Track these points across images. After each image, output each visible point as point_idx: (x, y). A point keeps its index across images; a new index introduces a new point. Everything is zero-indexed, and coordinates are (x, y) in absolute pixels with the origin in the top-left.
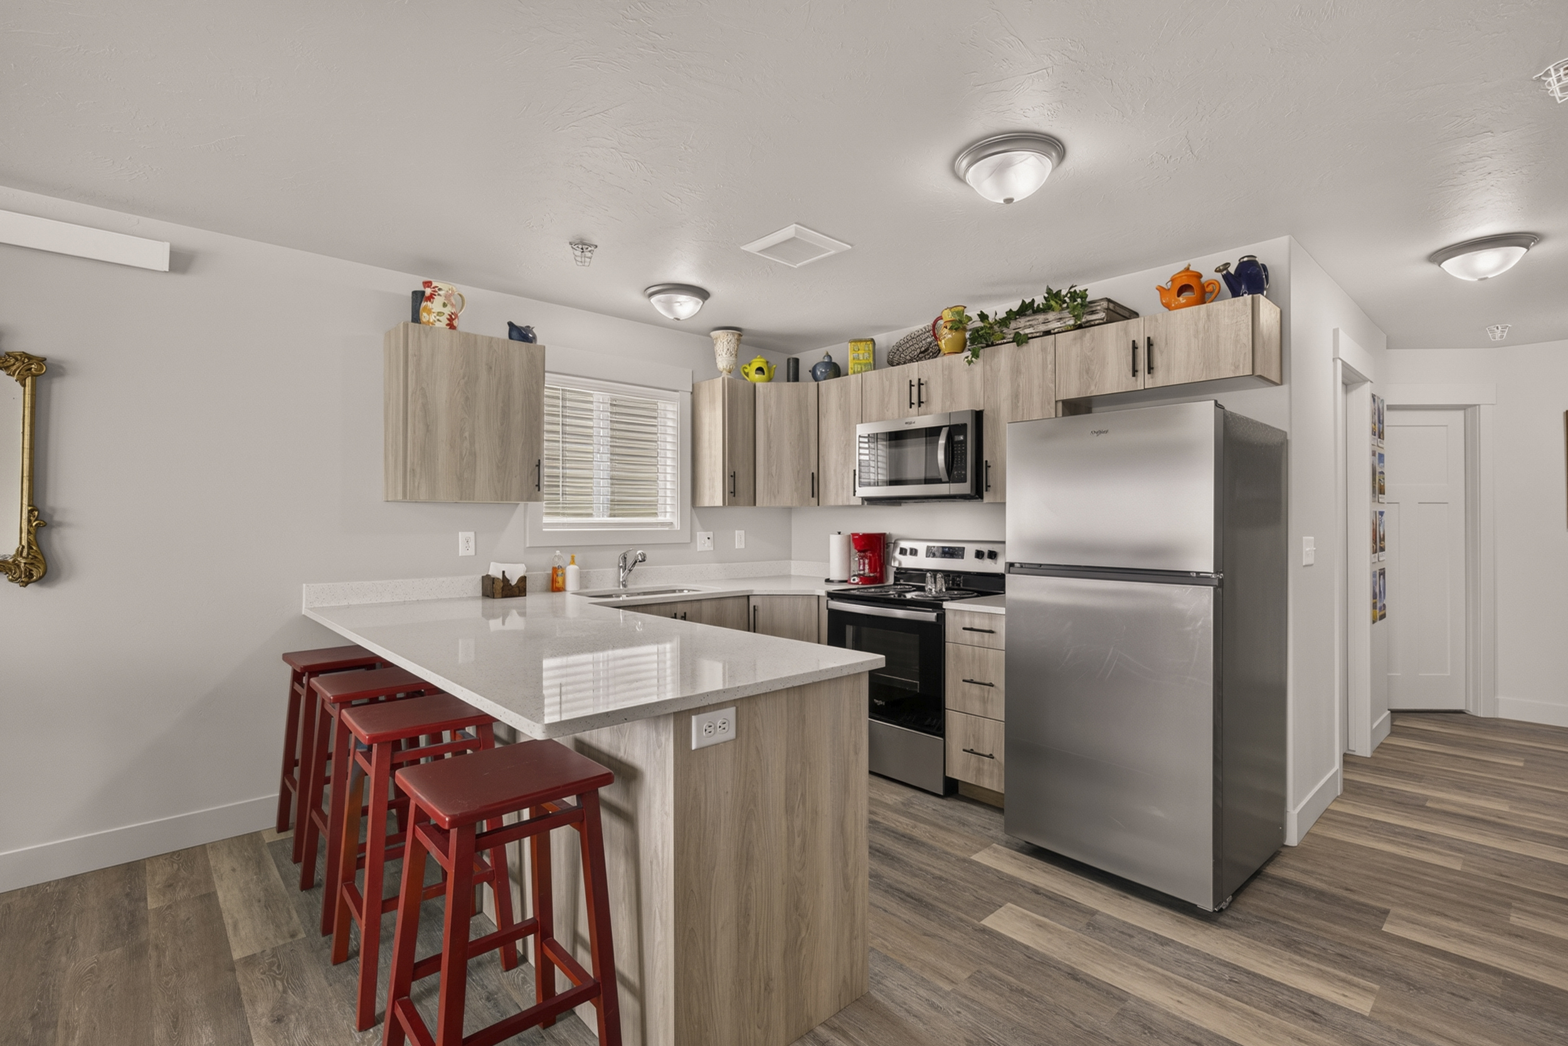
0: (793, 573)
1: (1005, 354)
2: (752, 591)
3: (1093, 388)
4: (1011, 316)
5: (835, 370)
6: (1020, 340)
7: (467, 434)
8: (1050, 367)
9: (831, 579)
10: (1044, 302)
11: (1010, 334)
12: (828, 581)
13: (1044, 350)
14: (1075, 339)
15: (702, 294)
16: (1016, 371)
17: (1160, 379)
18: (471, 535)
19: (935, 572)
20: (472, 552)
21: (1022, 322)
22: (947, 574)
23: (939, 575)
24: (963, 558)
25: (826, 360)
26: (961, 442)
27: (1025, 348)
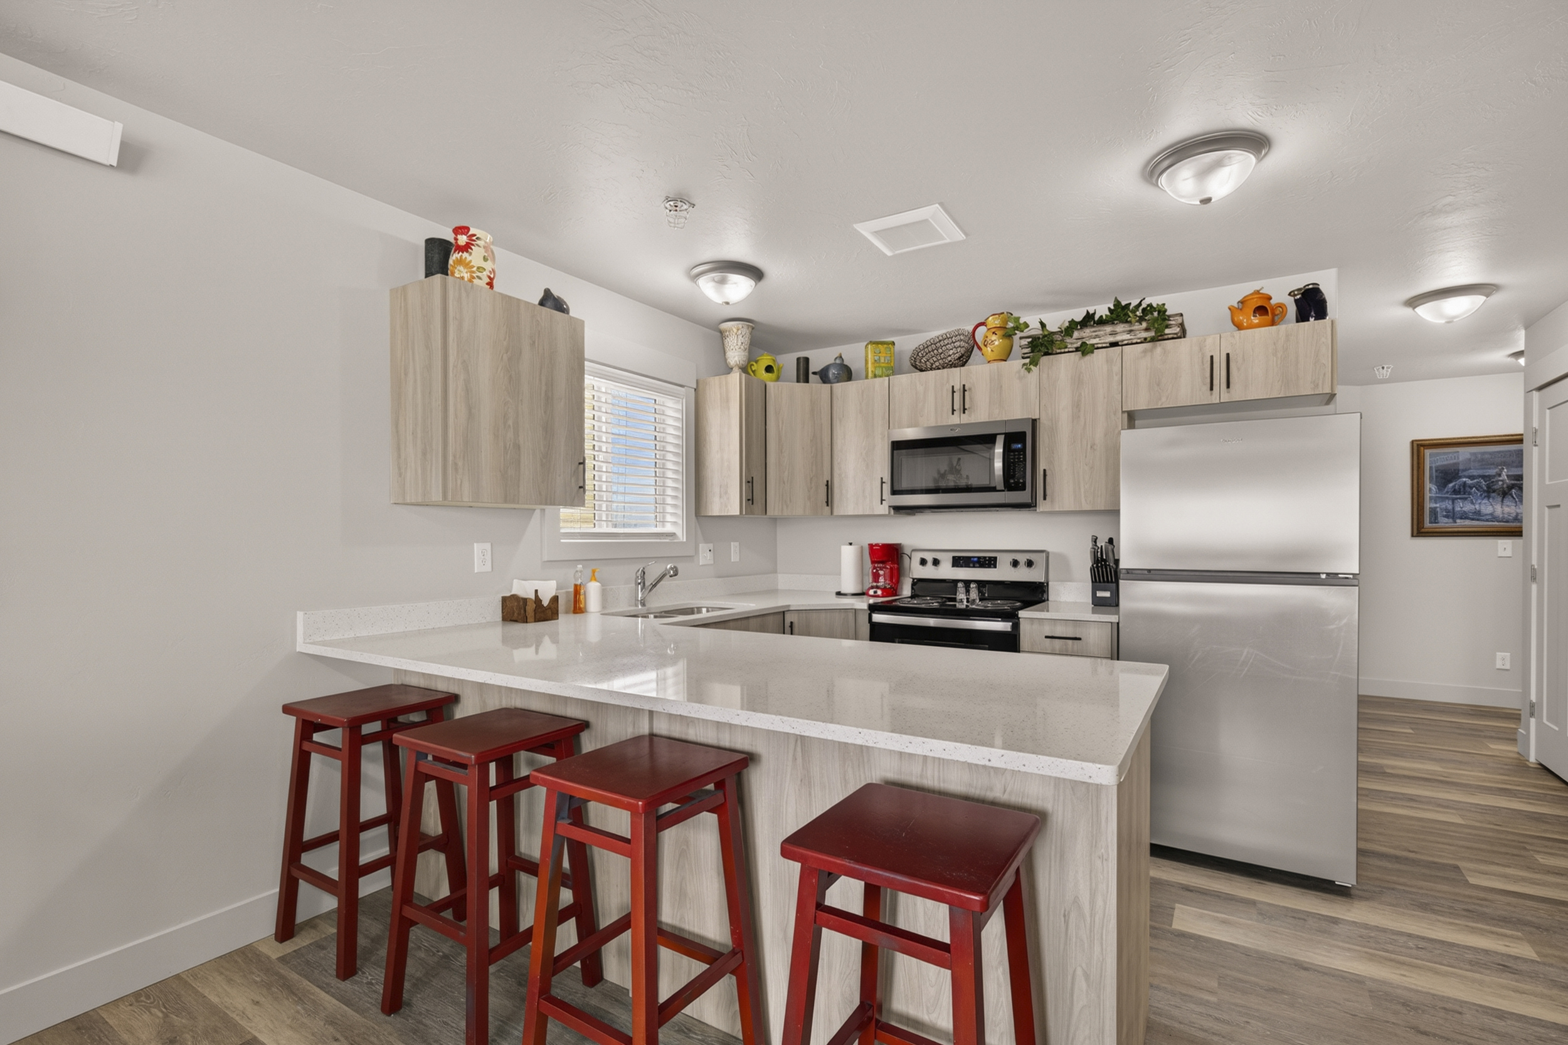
0: (780, 587)
1: (1063, 365)
2: (789, 606)
3: (1164, 399)
4: (1073, 326)
5: (847, 374)
6: (1085, 350)
7: (510, 422)
8: (1117, 378)
9: (842, 592)
10: (1108, 313)
11: (1073, 342)
12: (839, 594)
13: (1109, 361)
14: (1145, 352)
15: (755, 273)
16: (1078, 381)
17: (1237, 393)
18: (488, 546)
19: (967, 583)
20: (488, 568)
21: (1087, 332)
22: (981, 584)
23: (973, 585)
24: (995, 567)
25: (838, 361)
26: (1018, 450)
27: (1088, 358)
